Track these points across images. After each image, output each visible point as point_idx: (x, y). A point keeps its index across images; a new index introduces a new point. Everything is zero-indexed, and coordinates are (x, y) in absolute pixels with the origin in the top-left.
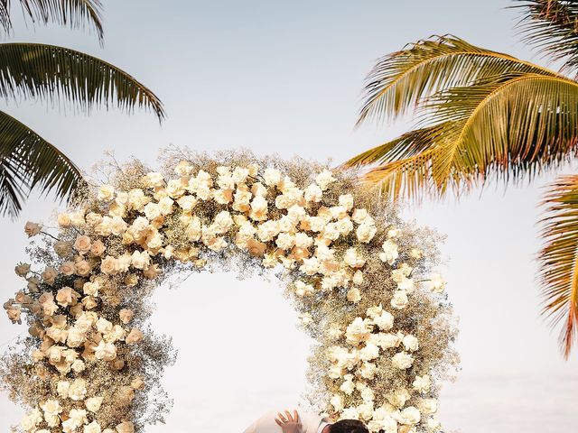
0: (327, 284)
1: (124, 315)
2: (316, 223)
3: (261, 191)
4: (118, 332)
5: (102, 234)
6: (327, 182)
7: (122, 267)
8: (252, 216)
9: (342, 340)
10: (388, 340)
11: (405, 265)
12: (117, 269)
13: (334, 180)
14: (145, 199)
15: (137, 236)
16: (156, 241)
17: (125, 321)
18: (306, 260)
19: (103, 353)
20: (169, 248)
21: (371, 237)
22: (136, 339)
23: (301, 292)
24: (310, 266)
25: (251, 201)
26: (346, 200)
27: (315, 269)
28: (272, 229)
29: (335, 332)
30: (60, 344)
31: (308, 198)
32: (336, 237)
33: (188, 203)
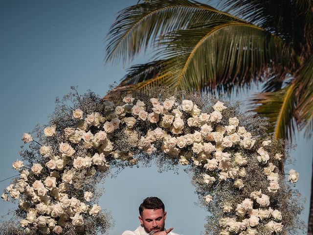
0: (223, 176)
1: (87, 195)
2: (217, 136)
3: (178, 114)
4: (84, 207)
5: (74, 142)
6: (221, 109)
7: (87, 163)
8: (173, 131)
9: (233, 214)
10: (264, 213)
11: (271, 164)
12: (85, 165)
13: (226, 108)
14: (102, 119)
15: (97, 144)
16: (109, 147)
17: (88, 200)
18: (209, 160)
19: (78, 221)
20: (117, 151)
21: (252, 146)
22: (97, 212)
23: (207, 182)
24: (212, 164)
25: (174, 121)
26: (234, 121)
27: (215, 166)
28: (189, 139)
29: (228, 208)
30: (45, 215)
31: (212, 120)
32: (231, 145)
33: (131, 122)
